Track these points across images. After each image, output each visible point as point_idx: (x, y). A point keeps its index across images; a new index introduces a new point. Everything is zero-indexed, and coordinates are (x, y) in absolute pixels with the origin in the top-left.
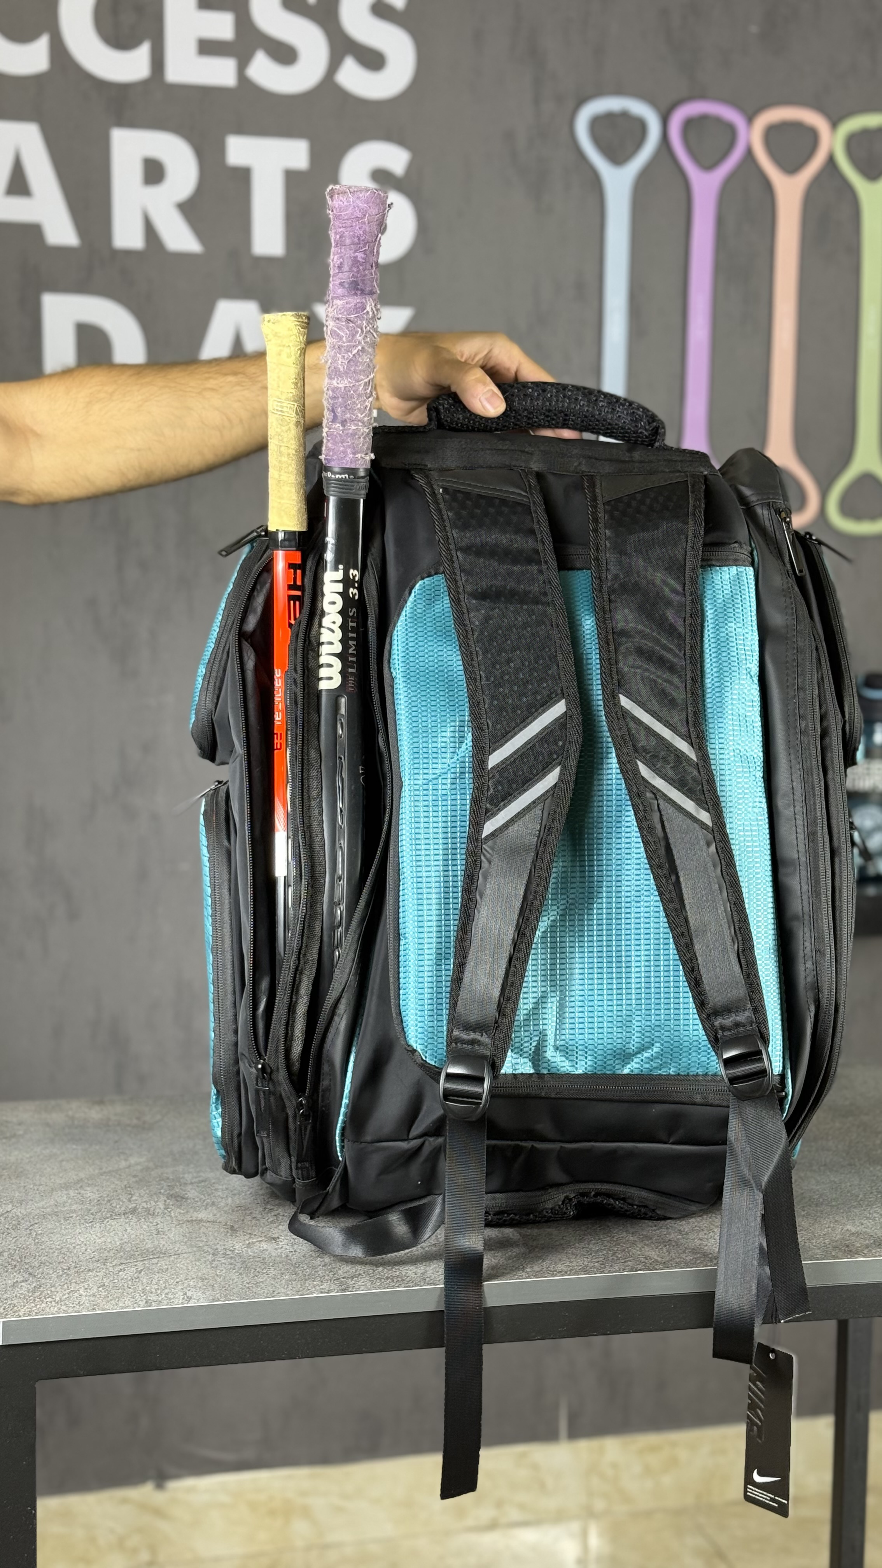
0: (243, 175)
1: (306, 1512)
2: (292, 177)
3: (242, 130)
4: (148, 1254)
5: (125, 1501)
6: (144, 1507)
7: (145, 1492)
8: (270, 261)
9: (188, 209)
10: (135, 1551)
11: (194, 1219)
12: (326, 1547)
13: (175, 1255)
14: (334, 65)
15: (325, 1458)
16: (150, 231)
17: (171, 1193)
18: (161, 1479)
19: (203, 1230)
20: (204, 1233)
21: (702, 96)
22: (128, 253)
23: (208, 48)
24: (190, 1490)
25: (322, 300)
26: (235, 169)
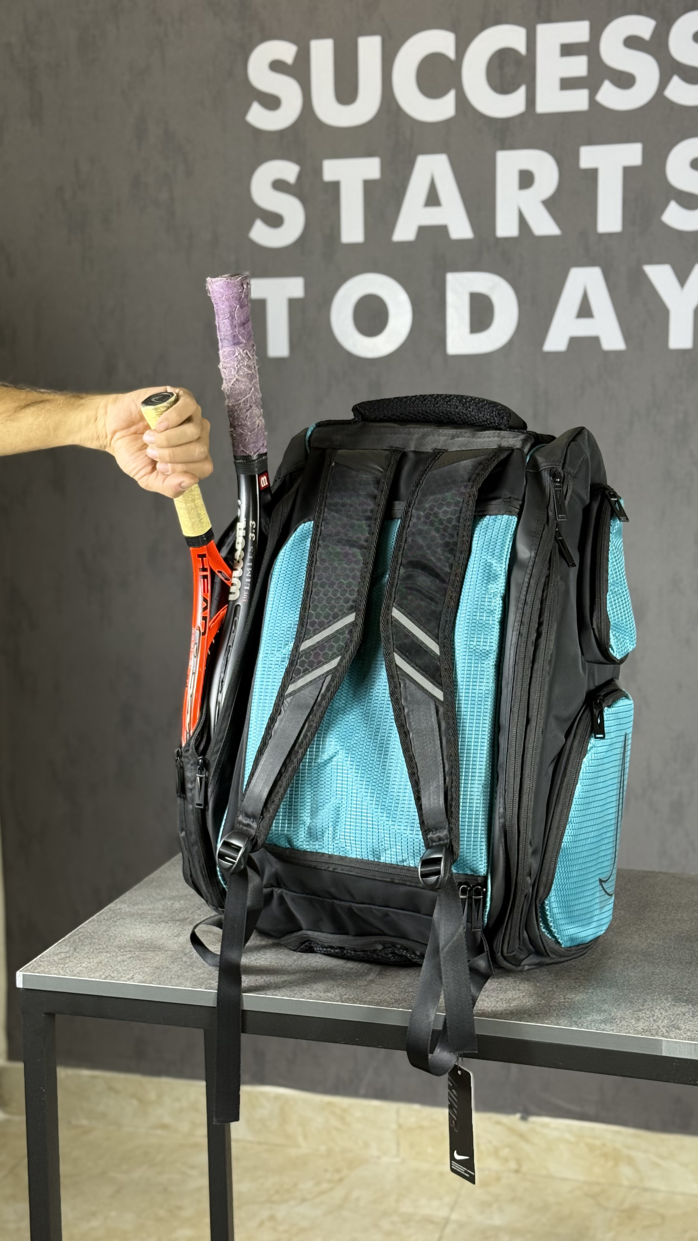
0: (592, 174)
1: (630, 1161)
2: (628, 172)
3: (591, 142)
5: (499, 1123)
6: (512, 1130)
7: (514, 1119)
8: (610, 235)
9: (550, 204)
10: (506, 1160)
12: (645, 1190)
14: (664, 83)
15: (647, 1126)
16: (523, 222)
18: (526, 1114)
22: (507, 240)
23: (567, 84)
24: (544, 1126)
25: (651, 262)
26: (586, 171)
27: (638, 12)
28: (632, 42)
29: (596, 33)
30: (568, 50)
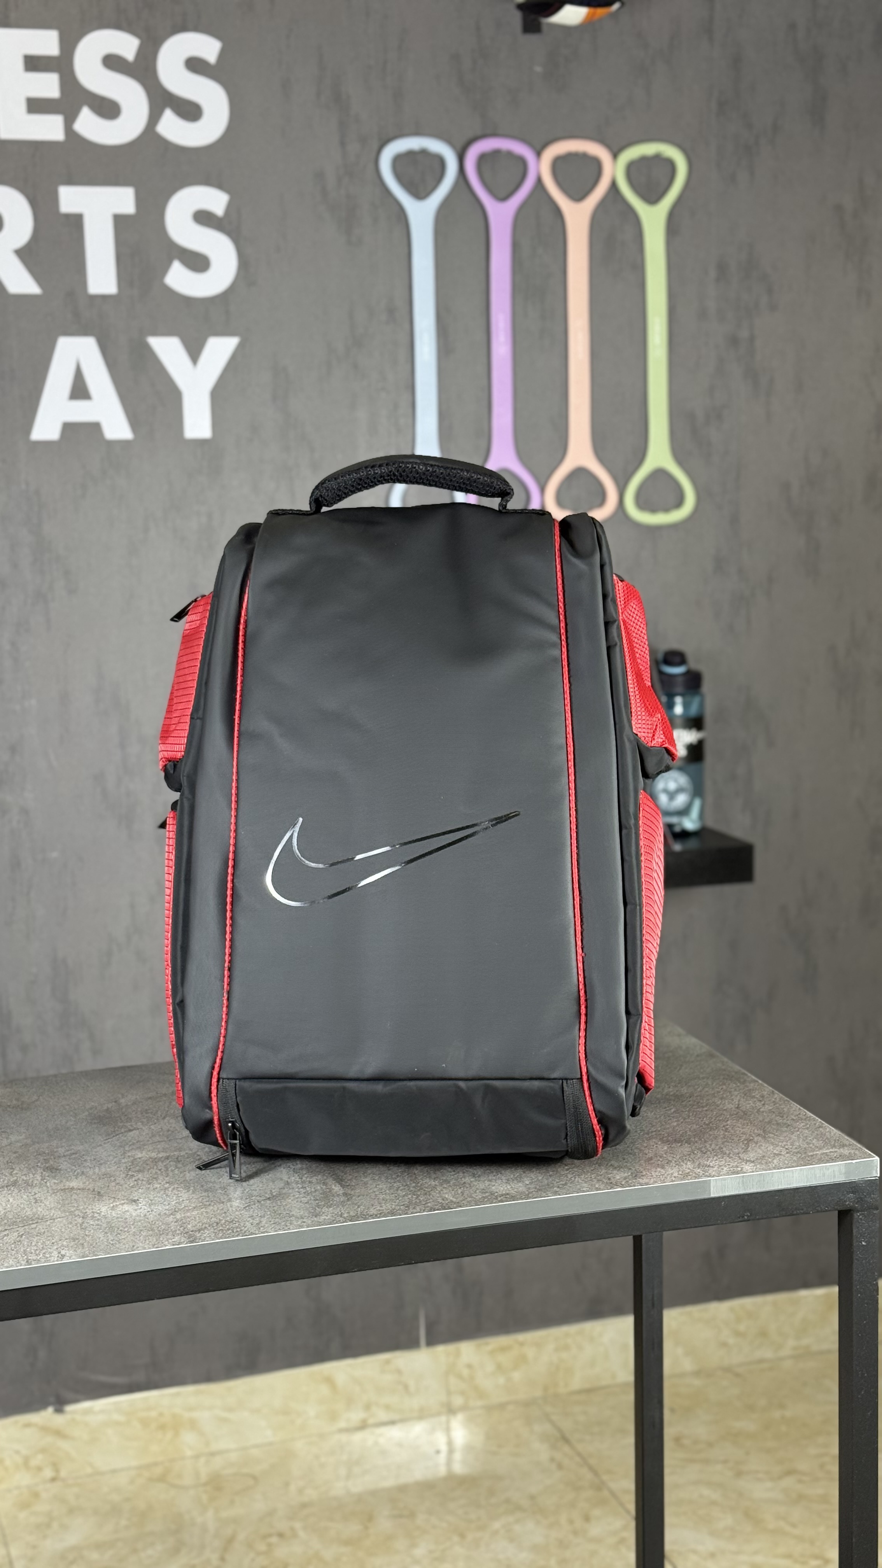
0: (76, 222)
1: (193, 1425)
3: (72, 181)
4: (26, 1221)
5: (28, 1425)
6: (45, 1429)
7: (47, 1416)
8: (104, 298)
9: (25, 255)
10: (39, 1469)
11: (67, 1187)
12: (213, 1454)
13: (51, 1219)
14: (154, 117)
15: (209, 1378)
17: (47, 1165)
18: (60, 1404)
19: (75, 1197)
20: (75, 1199)
21: (494, 134)
23: (36, 106)
24: (87, 1412)
25: (155, 333)
26: (68, 216)
27: (118, 26)
28: (112, 62)
29: (68, 46)
30: (33, 64)
